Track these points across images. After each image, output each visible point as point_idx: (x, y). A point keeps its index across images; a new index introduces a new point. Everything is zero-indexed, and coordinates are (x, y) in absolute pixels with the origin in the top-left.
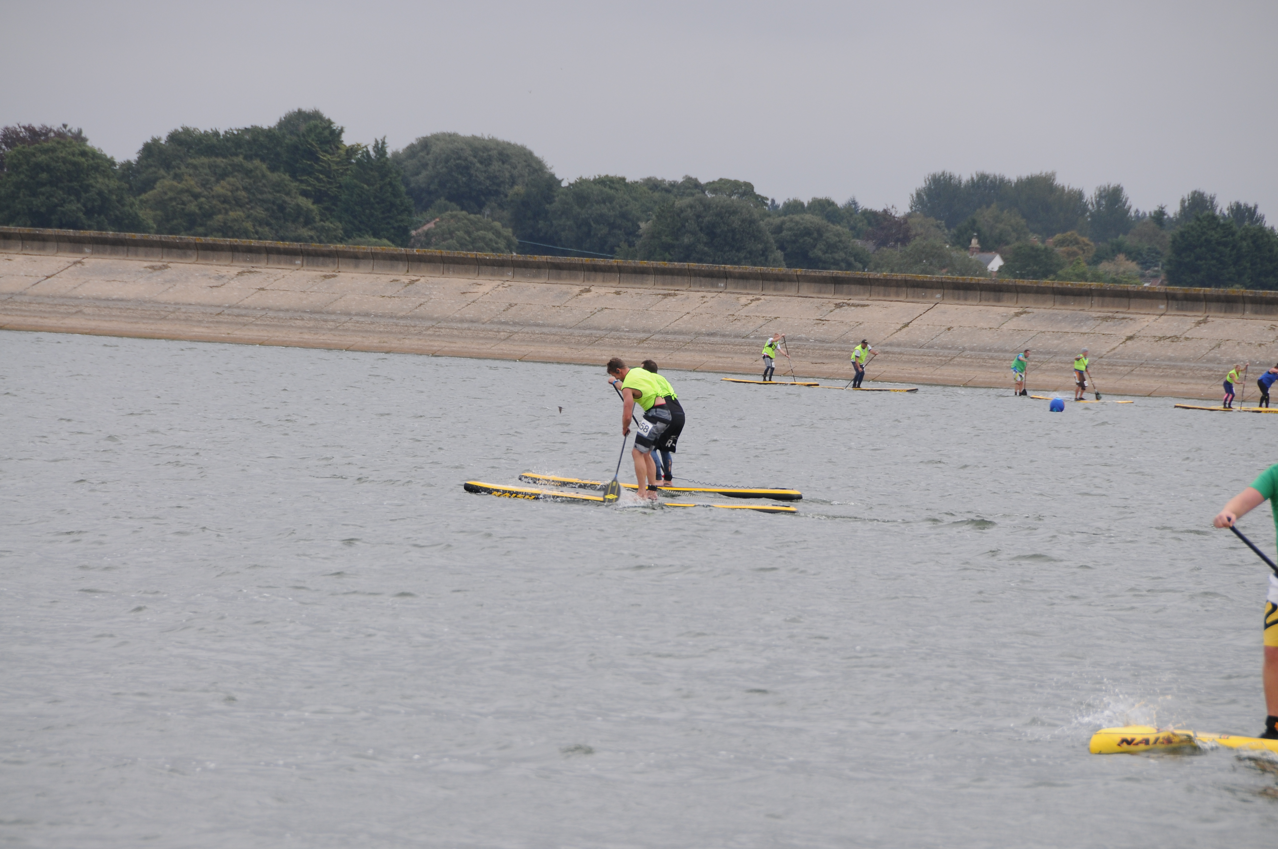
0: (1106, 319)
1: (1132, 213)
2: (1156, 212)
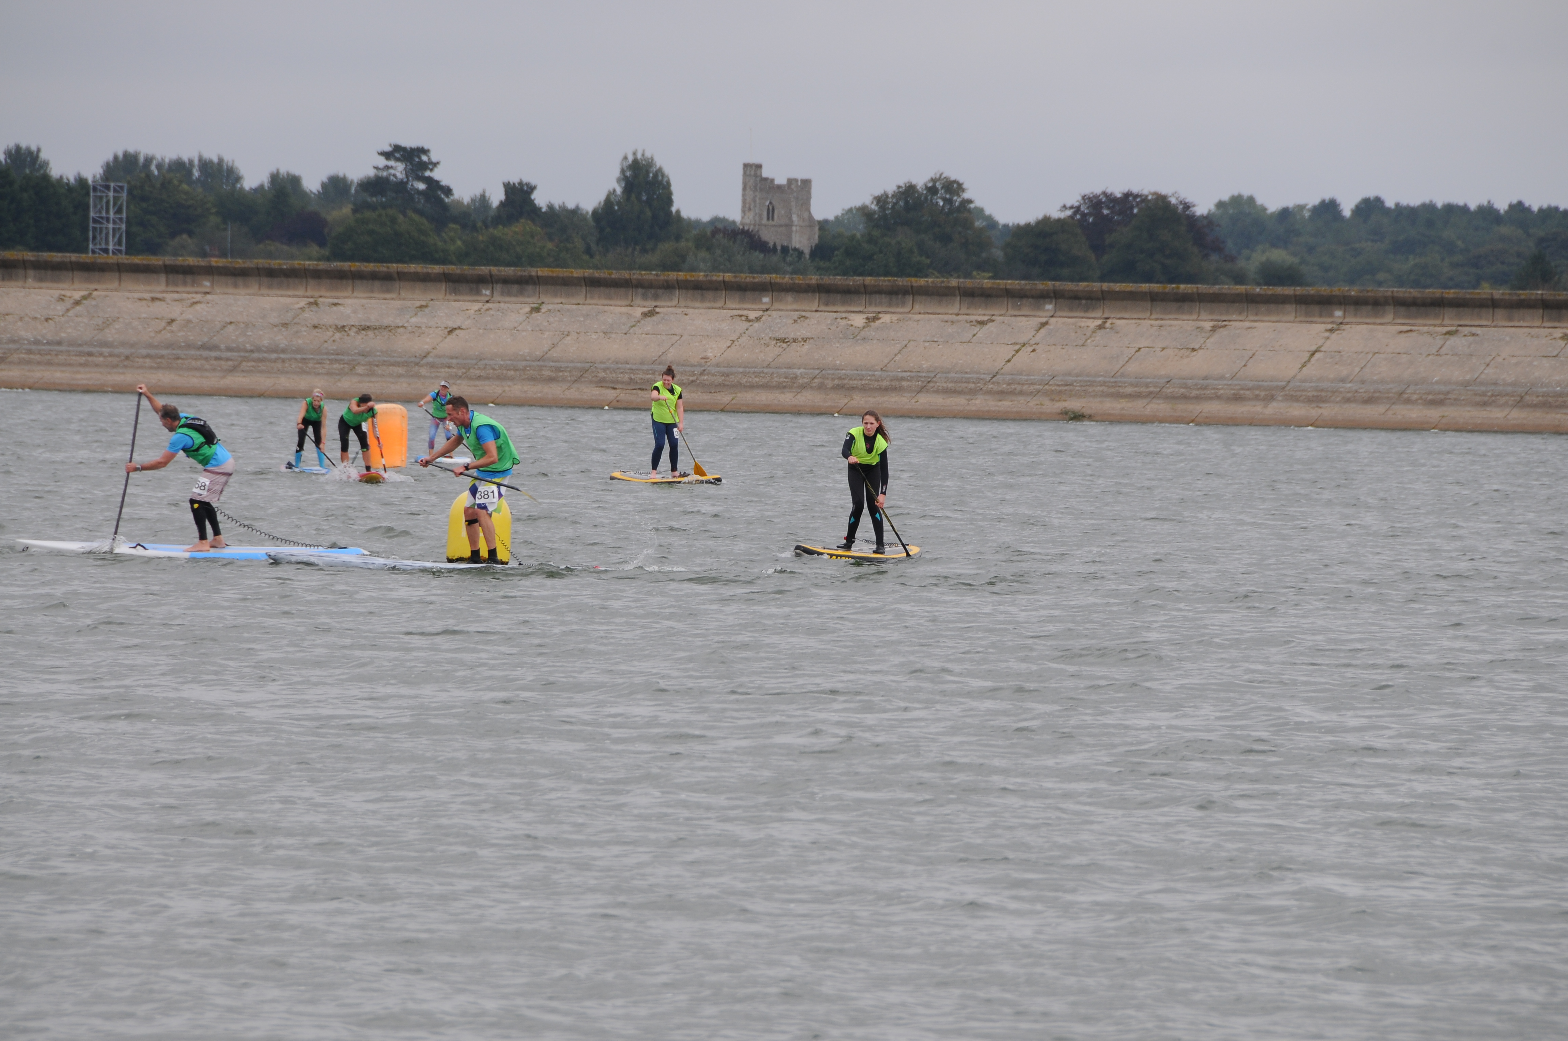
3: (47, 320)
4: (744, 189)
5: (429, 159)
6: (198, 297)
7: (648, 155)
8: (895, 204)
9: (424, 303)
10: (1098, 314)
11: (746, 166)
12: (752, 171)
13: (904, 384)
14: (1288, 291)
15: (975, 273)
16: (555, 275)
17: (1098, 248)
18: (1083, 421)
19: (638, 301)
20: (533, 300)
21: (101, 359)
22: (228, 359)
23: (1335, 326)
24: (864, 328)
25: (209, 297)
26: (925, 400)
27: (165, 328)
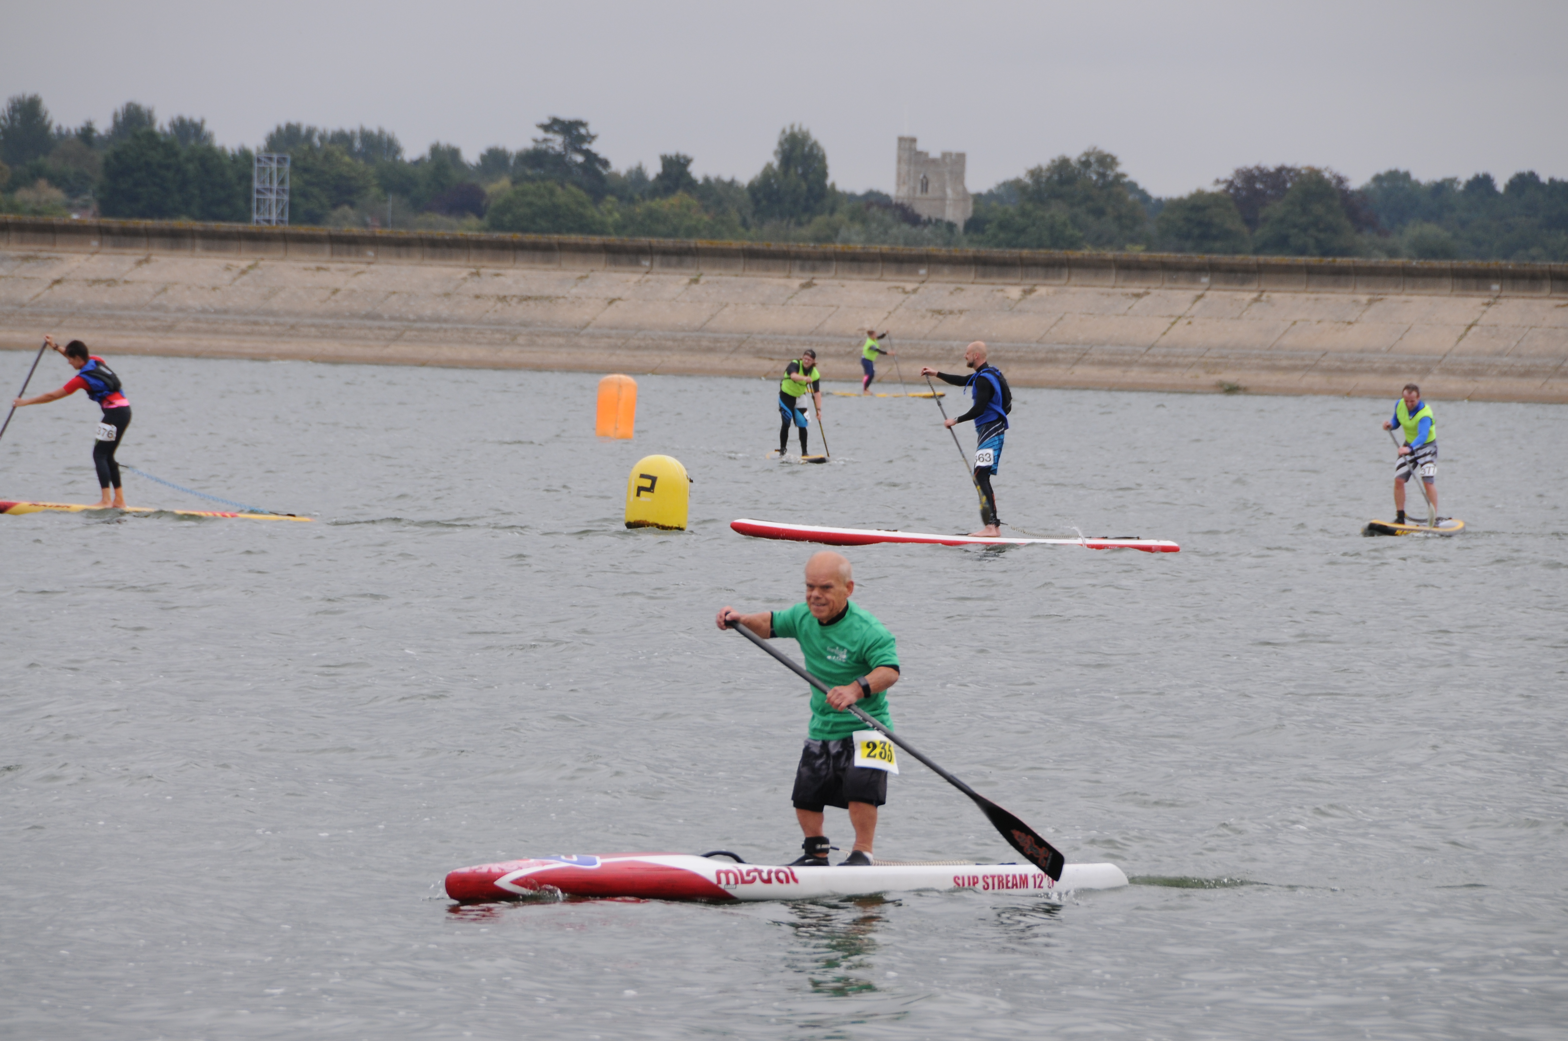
0: (26, 259)
1: (53, 129)
2: (83, 129)
3: (214, 289)
4: (899, 161)
5: (588, 133)
6: (362, 267)
7: (804, 128)
8: (1049, 178)
9: (583, 274)
10: (1254, 286)
11: (901, 140)
12: (907, 144)
13: (1060, 356)
14: (1445, 264)
15: (1128, 246)
16: (714, 246)
17: (1251, 222)
18: (1239, 394)
19: (796, 272)
20: (692, 273)
21: (267, 328)
22: (391, 329)
23: (1492, 300)
24: (1020, 300)
25: (373, 267)
26: (1081, 372)
27: (329, 298)
